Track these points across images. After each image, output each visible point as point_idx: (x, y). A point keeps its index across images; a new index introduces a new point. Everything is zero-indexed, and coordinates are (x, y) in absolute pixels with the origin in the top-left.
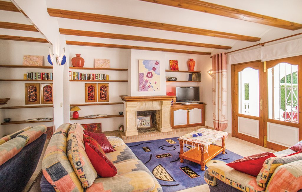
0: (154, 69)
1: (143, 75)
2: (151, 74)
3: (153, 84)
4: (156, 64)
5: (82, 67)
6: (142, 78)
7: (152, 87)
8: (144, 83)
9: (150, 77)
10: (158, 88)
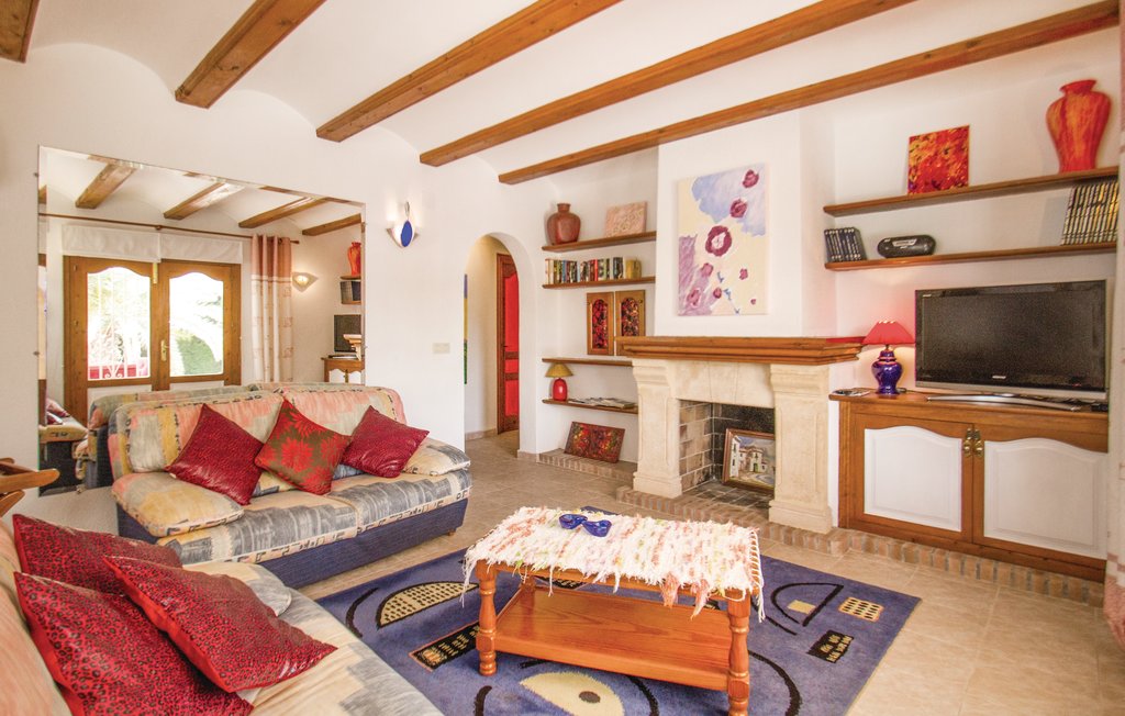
0: (738, 210)
1: (693, 247)
2: (723, 235)
3: (731, 282)
4: (749, 182)
5: (576, 240)
6: (689, 260)
7: (728, 294)
8: (695, 278)
9: (720, 252)
10: (753, 302)
